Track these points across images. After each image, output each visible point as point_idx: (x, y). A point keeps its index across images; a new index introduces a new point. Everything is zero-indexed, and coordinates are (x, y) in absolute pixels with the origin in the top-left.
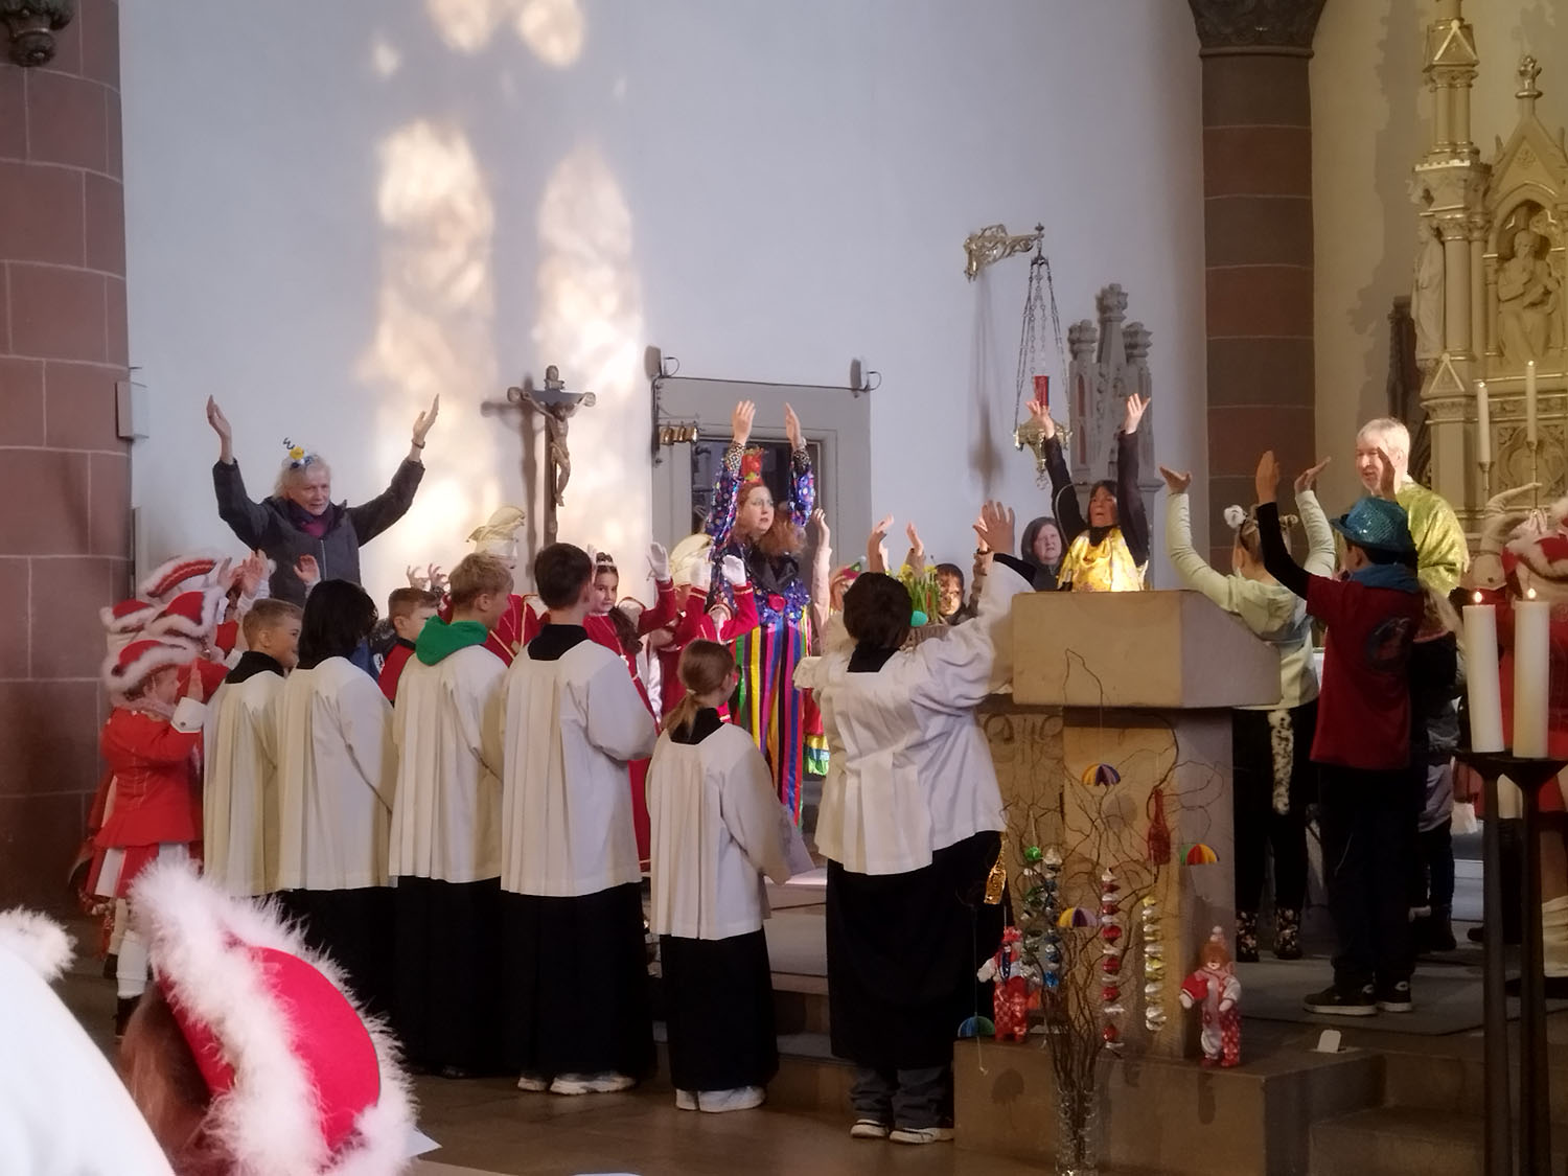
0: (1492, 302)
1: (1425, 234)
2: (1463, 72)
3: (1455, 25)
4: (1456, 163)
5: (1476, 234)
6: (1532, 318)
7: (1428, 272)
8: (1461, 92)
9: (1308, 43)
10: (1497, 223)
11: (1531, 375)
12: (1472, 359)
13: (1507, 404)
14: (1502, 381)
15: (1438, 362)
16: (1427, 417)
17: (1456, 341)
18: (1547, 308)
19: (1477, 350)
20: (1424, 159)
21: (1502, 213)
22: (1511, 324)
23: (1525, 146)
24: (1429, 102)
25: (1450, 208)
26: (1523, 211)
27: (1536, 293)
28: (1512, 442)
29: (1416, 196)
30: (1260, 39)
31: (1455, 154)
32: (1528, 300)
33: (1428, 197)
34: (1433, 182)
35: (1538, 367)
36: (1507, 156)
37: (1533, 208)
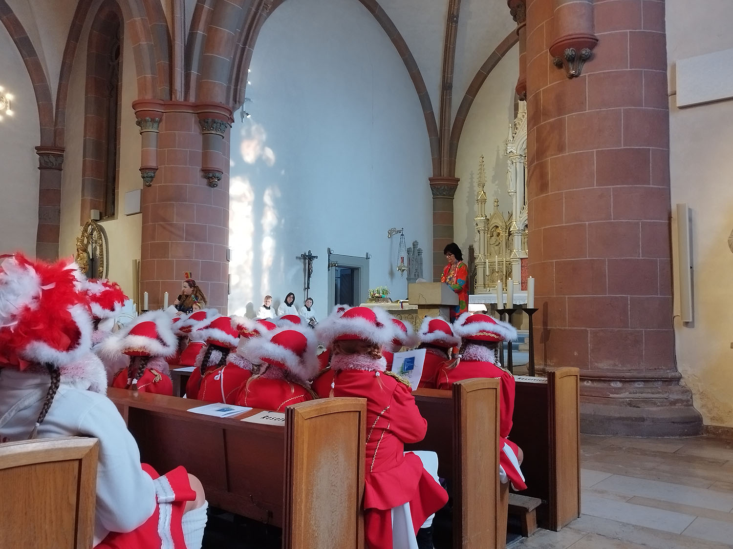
0: (489, 244)
1: (476, 231)
2: (484, 201)
3: (482, 192)
4: (482, 218)
5: (486, 232)
6: (496, 248)
7: (477, 239)
8: (483, 205)
9: (453, 196)
10: (490, 230)
11: (496, 259)
12: (485, 255)
13: (492, 264)
14: (492, 260)
15: (479, 256)
16: (476, 266)
17: (482, 252)
18: (500, 246)
19: (486, 254)
20: (476, 217)
21: (491, 228)
22: (492, 249)
23: (495, 215)
24: (477, 207)
25: (481, 226)
26: (495, 227)
27: (497, 243)
28: (493, 271)
29: (475, 224)
30: (444, 195)
31: (482, 216)
32: (496, 244)
33: (477, 225)
34: (478, 222)
35: (498, 257)
36: (492, 217)
37: (497, 227)
